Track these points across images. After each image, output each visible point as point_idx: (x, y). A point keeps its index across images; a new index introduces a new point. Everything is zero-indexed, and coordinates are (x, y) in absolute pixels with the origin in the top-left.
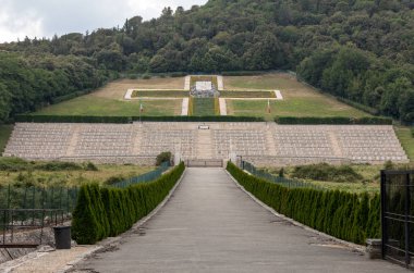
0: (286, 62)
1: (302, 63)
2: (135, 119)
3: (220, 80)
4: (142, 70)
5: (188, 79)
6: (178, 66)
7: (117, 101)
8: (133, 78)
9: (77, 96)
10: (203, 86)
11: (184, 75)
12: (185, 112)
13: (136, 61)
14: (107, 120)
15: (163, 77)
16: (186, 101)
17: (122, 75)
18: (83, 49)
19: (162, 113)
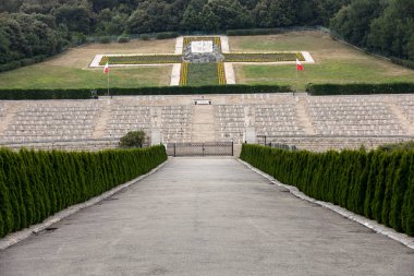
0: (315, 15)
1: (339, 15)
2: (101, 92)
3: (225, 41)
4: (117, 31)
5: (180, 41)
6: (166, 23)
7: (79, 71)
8: (105, 42)
9: (23, 65)
10: (201, 46)
11: (175, 36)
12: (175, 82)
13: (110, 19)
14: (60, 94)
15: (145, 39)
16: (177, 68)
17: (90, 38)
18: (38, 6)
19: (141, 84)
